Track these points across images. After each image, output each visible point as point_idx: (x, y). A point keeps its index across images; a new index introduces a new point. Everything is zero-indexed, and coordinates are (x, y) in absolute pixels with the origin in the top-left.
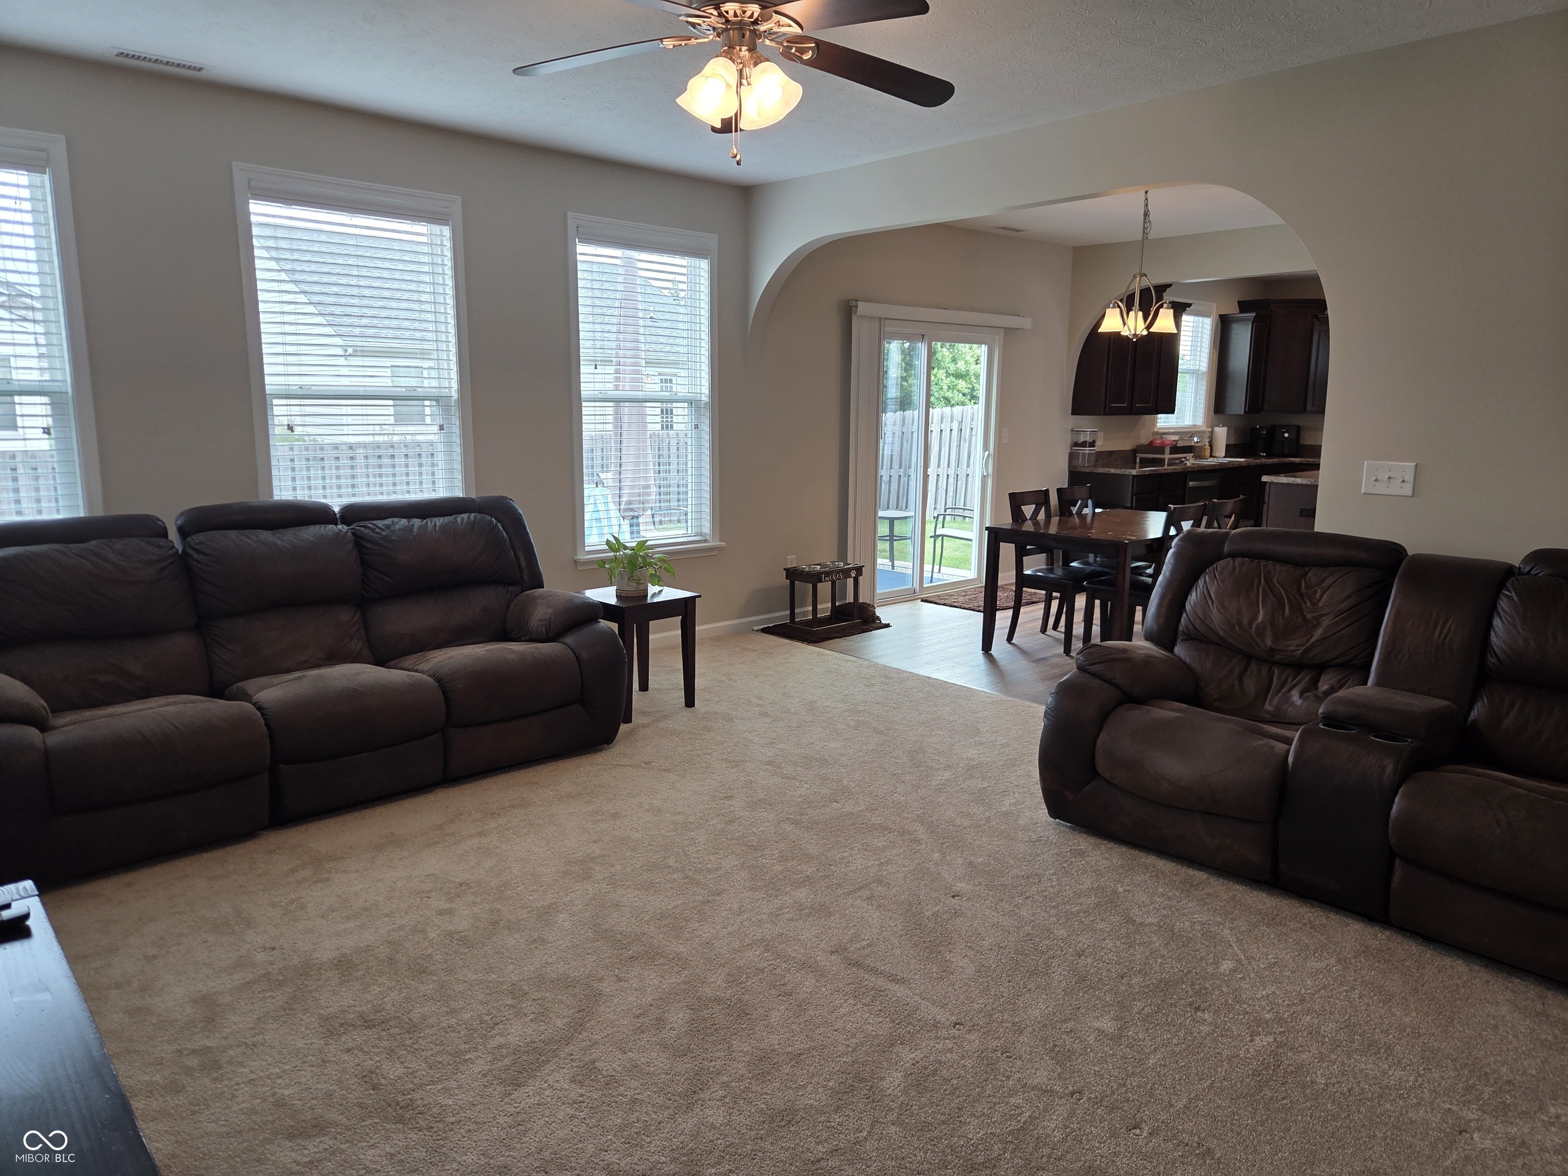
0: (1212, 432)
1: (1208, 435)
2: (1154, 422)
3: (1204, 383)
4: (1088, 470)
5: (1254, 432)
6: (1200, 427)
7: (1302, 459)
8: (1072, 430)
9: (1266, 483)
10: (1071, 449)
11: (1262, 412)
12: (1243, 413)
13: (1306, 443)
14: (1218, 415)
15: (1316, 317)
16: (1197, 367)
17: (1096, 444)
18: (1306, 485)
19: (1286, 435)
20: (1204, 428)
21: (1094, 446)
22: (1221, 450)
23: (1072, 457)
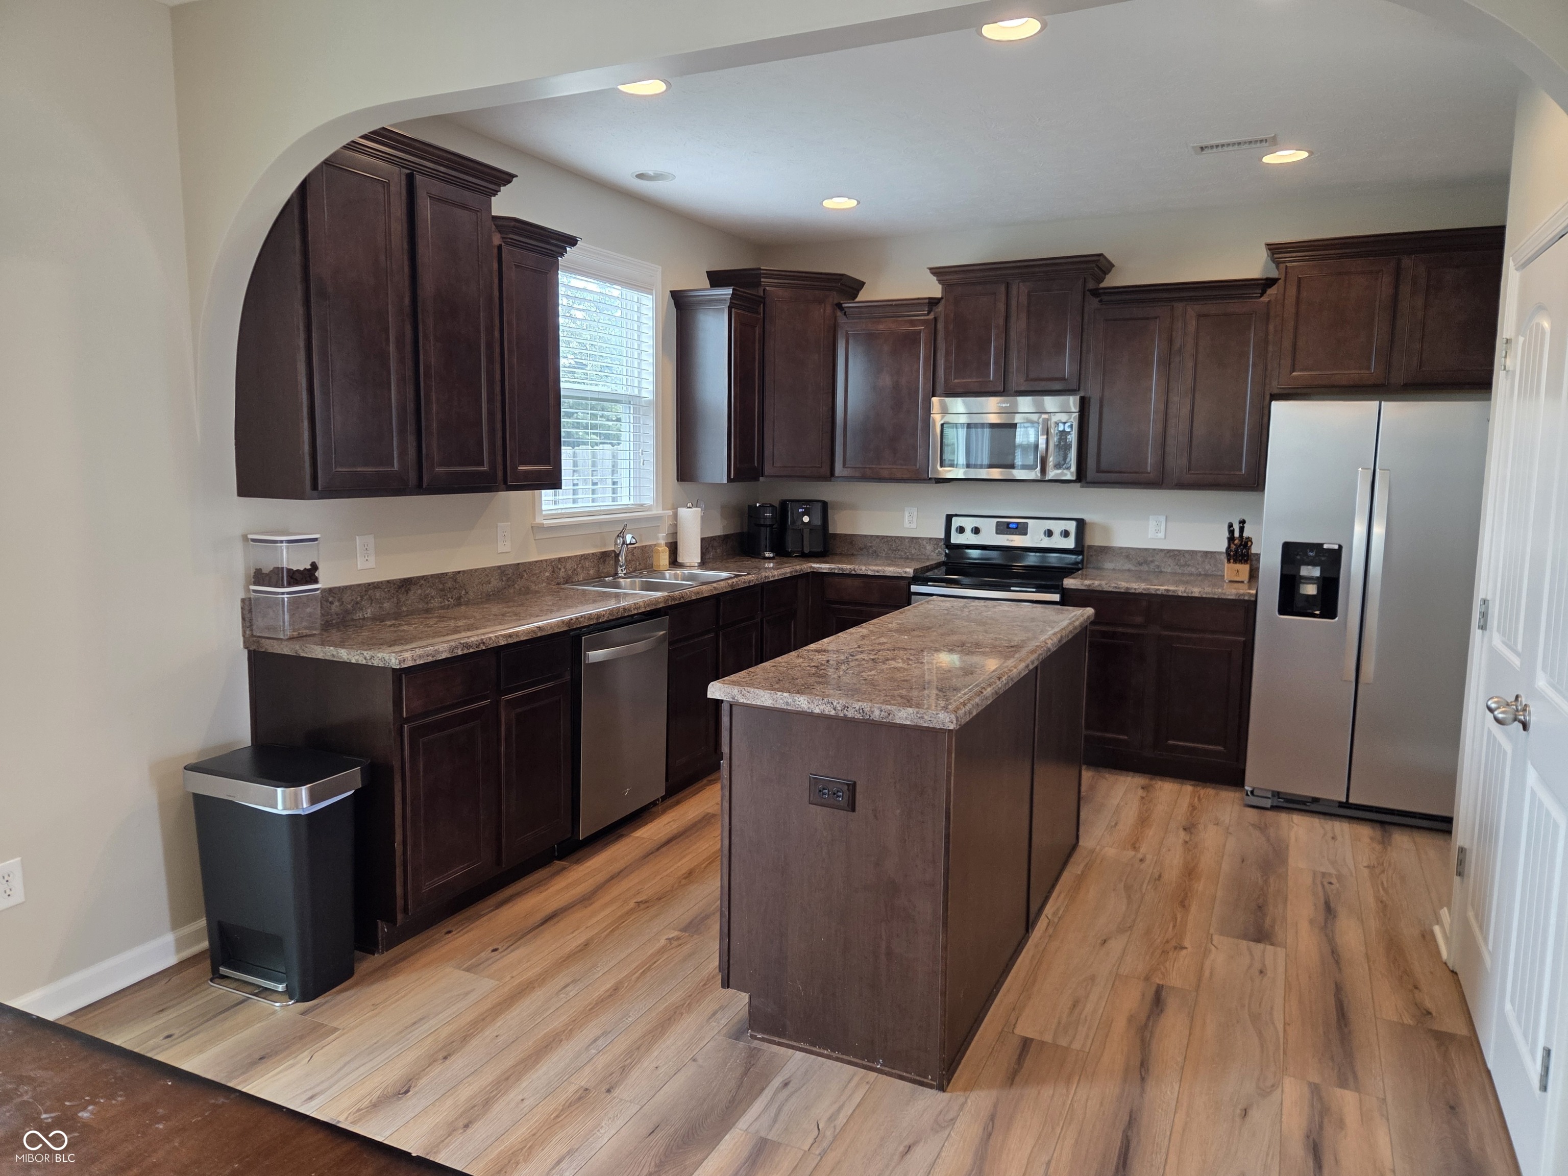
0: (675, 516)
1: (668, 522)
2: (535, 505)
3: (651, 423)
4: (286, 649)
5: (751, 514)
6: (650, 508)
7: (833, 566)
8: (245, 538)
9: (718, 703)
10: (247, 590)
11: (761, 479)
12: (725, 481)
13: (840, 531)
14: (688, 485)
15: (839, 306)
16: (636, 392)
17: (319, 574)
18: (822, 717)
19: (806, 519)
20: (658, 511)
21: (316, 581)
22: (691, 553)
23: (249, 609)
